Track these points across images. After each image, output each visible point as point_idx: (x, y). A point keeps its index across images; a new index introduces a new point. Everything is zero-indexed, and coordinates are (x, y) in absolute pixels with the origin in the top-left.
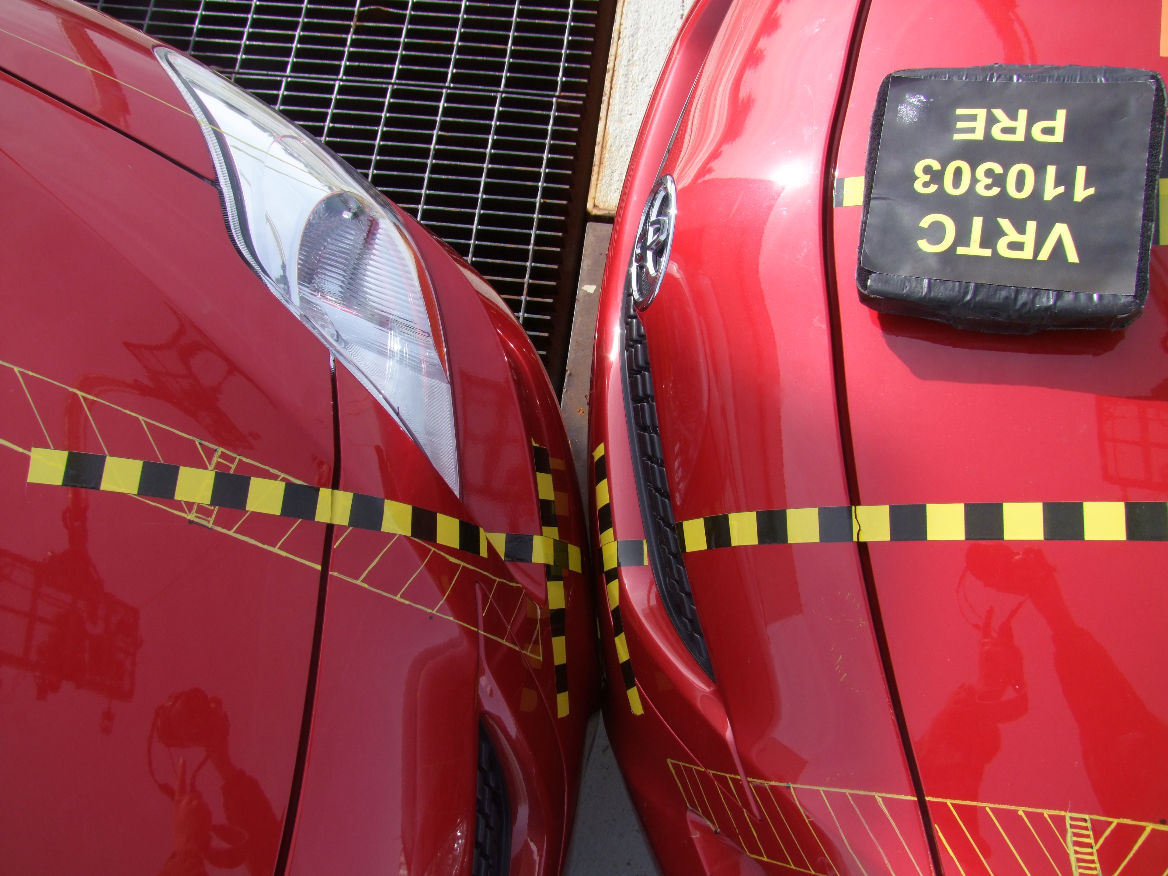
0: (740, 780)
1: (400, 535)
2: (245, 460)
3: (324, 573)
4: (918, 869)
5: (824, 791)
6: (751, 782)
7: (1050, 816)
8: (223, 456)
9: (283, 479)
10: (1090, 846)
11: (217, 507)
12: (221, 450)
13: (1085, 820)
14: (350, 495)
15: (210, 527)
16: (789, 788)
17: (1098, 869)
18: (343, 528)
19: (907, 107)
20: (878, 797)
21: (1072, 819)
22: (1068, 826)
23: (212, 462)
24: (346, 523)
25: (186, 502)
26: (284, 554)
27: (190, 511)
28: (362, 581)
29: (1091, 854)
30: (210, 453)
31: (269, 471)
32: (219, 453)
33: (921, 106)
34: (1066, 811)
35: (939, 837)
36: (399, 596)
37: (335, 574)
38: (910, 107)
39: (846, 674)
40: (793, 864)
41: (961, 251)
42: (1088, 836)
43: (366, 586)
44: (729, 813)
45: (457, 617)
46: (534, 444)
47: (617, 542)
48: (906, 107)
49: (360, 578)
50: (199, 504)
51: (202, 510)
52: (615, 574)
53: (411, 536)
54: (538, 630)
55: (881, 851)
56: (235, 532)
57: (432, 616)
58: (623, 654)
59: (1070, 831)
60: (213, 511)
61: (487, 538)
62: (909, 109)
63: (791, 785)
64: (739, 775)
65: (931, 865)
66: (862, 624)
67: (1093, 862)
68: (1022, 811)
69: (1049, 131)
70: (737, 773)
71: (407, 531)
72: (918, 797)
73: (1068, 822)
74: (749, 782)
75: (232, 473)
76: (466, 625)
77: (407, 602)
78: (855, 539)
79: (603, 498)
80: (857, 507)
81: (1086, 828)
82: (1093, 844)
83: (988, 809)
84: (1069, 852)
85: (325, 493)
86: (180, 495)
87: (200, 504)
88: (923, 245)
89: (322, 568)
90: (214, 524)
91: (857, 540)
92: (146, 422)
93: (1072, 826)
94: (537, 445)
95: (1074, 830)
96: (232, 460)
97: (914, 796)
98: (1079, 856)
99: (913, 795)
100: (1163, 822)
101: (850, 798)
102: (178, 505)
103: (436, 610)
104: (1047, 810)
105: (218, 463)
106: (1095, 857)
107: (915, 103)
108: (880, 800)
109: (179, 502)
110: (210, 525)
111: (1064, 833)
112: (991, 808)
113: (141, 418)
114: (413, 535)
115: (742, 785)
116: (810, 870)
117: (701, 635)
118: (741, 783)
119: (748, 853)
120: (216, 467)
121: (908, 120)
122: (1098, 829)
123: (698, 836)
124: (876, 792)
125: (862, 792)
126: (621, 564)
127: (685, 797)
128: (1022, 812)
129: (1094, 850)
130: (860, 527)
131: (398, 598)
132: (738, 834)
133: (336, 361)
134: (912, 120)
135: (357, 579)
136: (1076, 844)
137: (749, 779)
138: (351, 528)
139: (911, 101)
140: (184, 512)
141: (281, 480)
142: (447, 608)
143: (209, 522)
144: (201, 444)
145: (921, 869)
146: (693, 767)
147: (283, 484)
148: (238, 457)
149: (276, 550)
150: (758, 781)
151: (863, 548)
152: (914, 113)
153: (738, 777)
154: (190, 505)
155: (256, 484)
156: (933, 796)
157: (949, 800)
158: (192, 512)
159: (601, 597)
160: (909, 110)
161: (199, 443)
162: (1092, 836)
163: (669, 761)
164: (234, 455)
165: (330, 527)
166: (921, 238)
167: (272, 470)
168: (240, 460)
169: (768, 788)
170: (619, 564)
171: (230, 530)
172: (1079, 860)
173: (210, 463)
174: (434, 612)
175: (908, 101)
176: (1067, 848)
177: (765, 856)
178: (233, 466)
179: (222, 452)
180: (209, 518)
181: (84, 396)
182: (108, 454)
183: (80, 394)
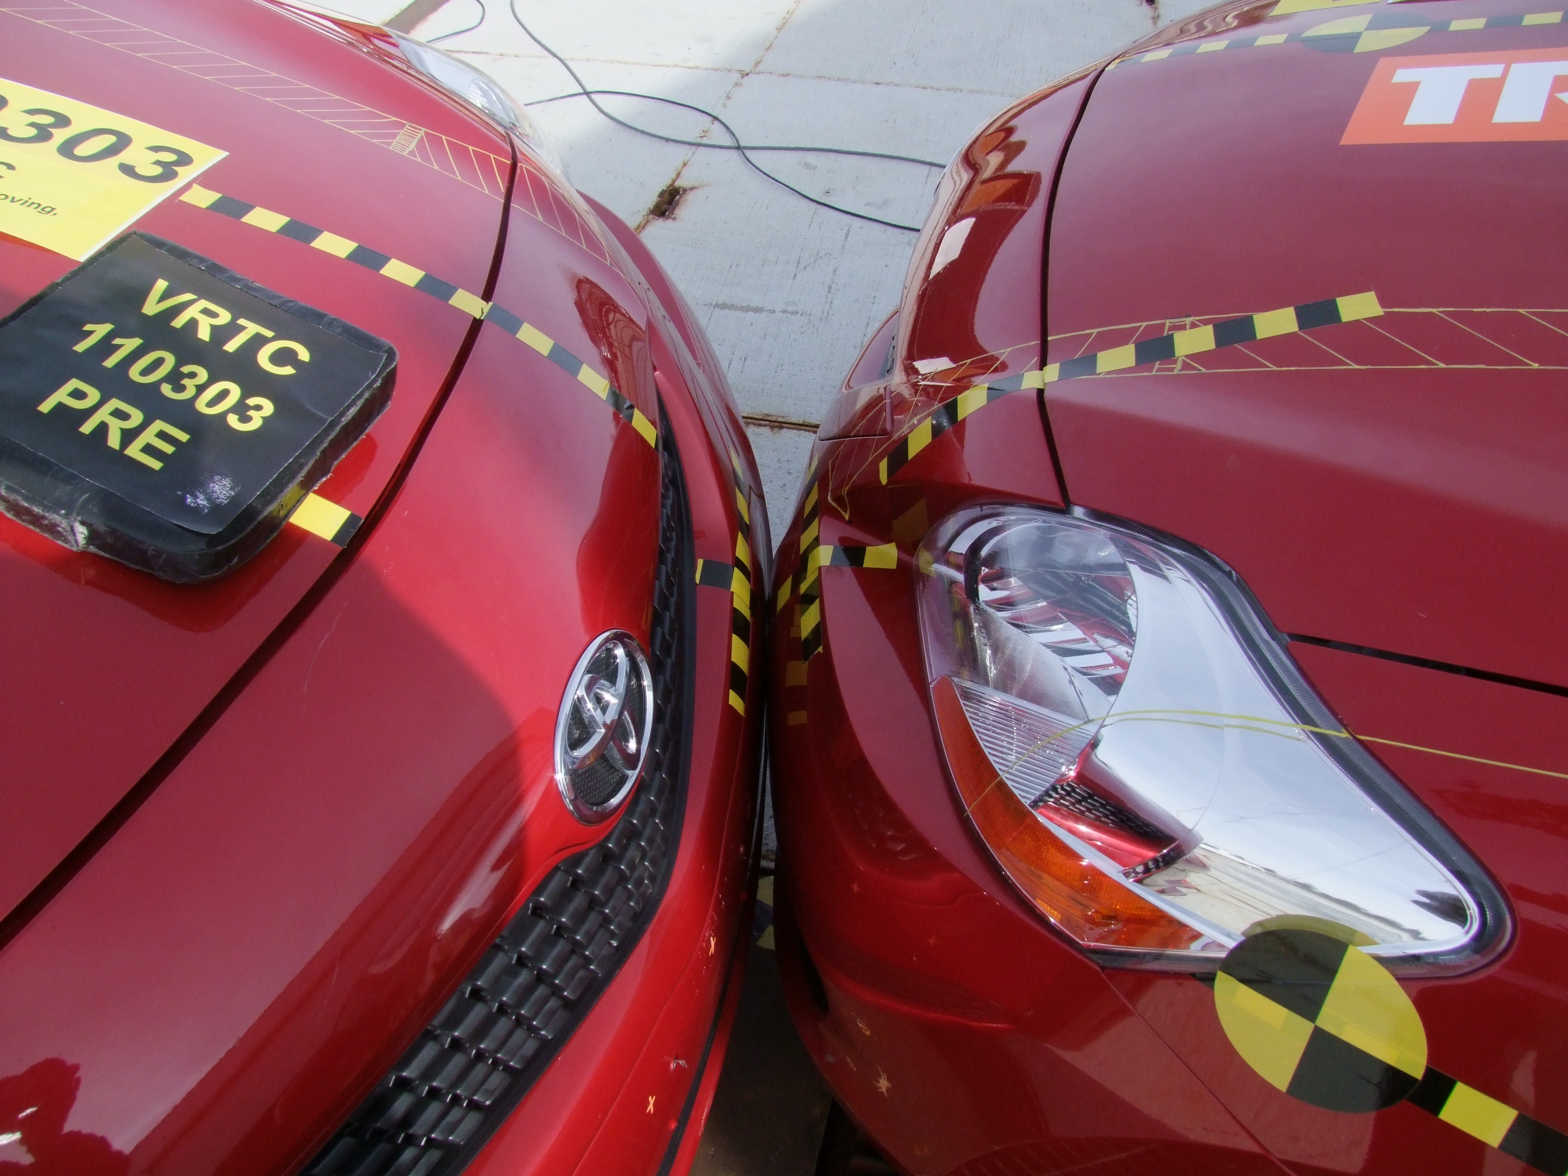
2: (1146, 374)
3: (1044, 337)
8: (1171, 370)
11: (1165, 335)
12: (1175, 373)
14: (1024, 389)
15: (1167, 320)
18: (1029, 371)
19: (216, 498)
24: (1026, 374)
25: (1199, 327)
26: (1089, 331)
27: (1192, 323)
28: (1006, 352)
30: (1186, 367)
31: (1118, 375)
32: (1175, 370)
33: (199, 491)
37: (1033, 342)
38: (213, 496)
41: (267, 333)
48: (218, 498)
51: (1180, 328)
56: (1140, 326)
60: (1169, 331)
62: (214, 494)
69: (78, 395)
75: (1157, 361)
85: (1051, 381)
87: (1183, 331)
88: (304, 355)
89: (1047, 339)
90: (1164, 324)
92: (1267, 367)
96: (1160, 370)
105: (1174, 364)
107: (202, 497)
109: (1206, 324)
113: (1275, 368)
120: (1176, 360)
121: (227, 482)
134: (221, 480)
135: (1010, 349)
138: (1020, 375)
139: (205, 503)
140: (1198, 320)
141: (1102, 373)
143: (1170, 323)
144: (1199, 370)
147: (1099, 372)
148: (1154, 373)
149: (1098, 330)
152: (213, 487)
154: (1194, 326)
155: (1129, 363)
158: (1189, 323)
160: (216, 492)
164: (1158, 374)
165: (1043, 366)
166: (301, 360)
167: (1115, 376)
168: (1151, 372)
171: (1146, 326)
173: (1183, 361)
175: (209, 504)
178: (1157, 366)
180: (1170, 325)
181: (1351, 366)
182: (1297, 333)
183: (1356, 367)
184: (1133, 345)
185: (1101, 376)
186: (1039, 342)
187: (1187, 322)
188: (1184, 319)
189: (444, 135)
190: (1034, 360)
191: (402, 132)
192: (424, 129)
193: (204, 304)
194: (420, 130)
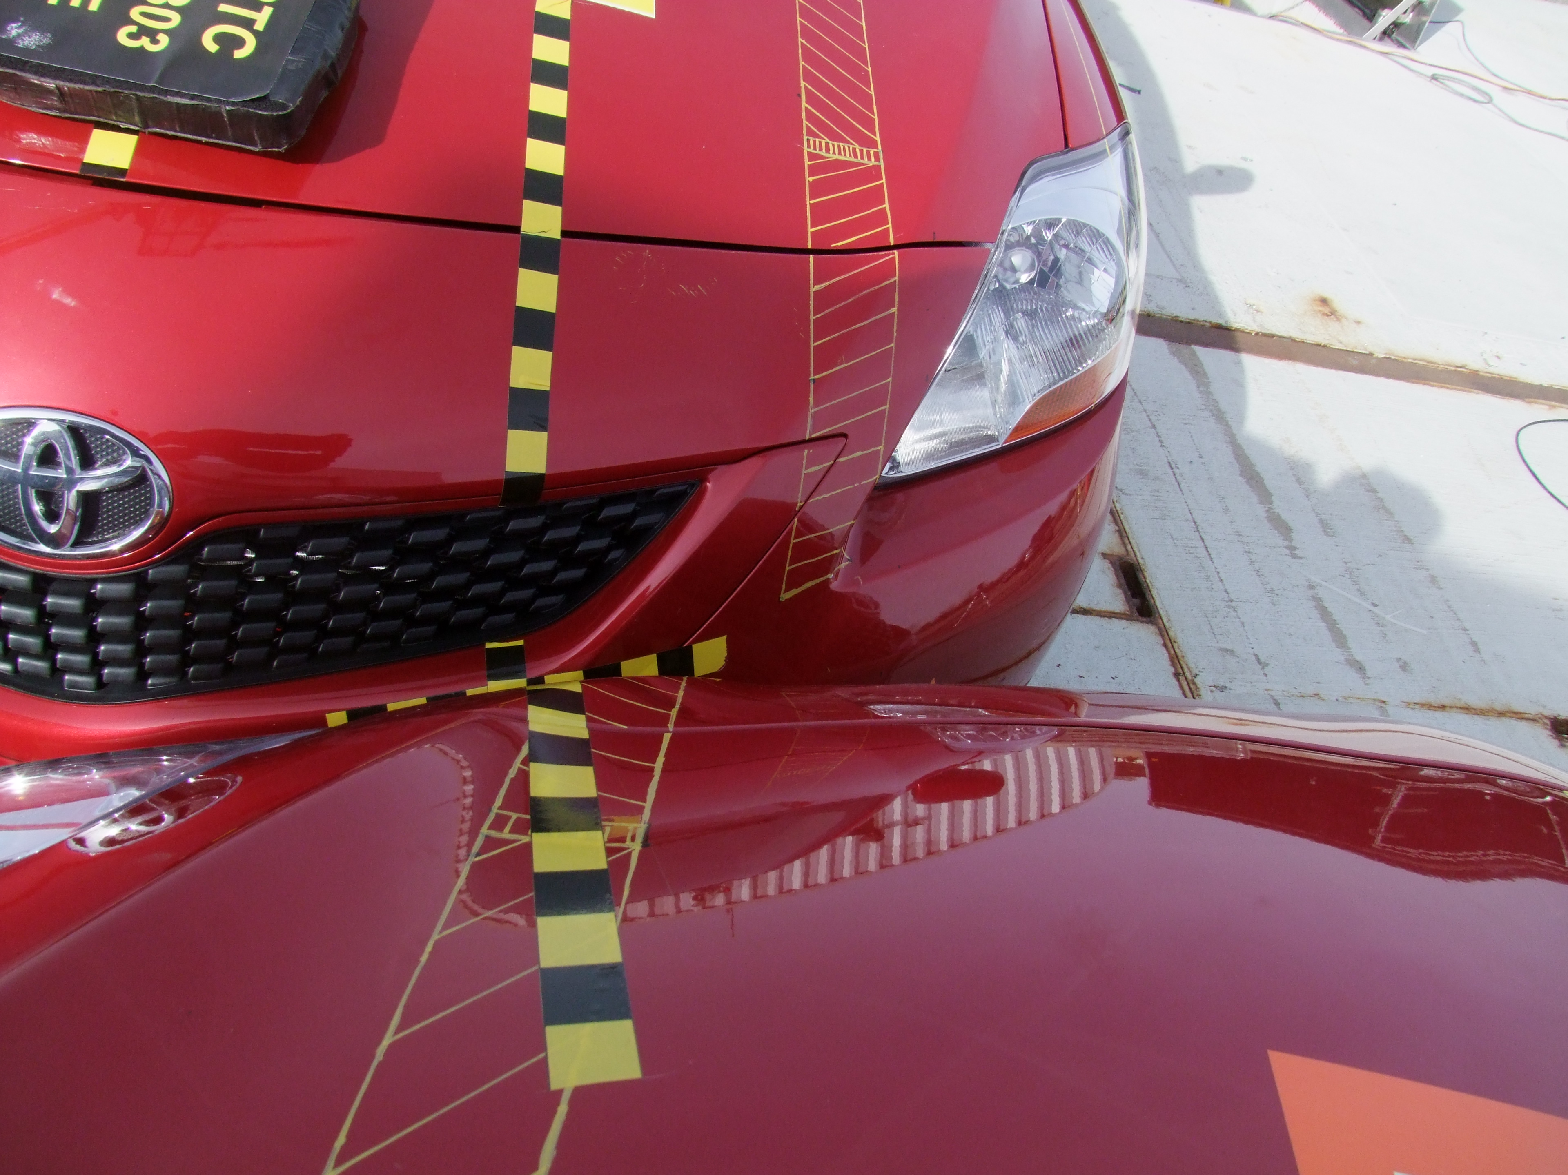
2: (498, 803)
7: (809, 161)
8: (497, 828)
9: (525, 766)
10: (827, 144)
12: (485, 832)
13: (808, 140)
16: (814, 381)
17: (843, 144)
20: (813, 289)
21: (809, 147)
22: (815, 152)
23: (512, 838)
25: (609, 856)
27: (624, 849)
29: (833, 145)
30: (495, 843)
32: (493, 832)
34: (803, 150)
35: (842, 245)
39: (699, 286)
50: (606, 842)
51: (616, 838)
59: (819, 152)
63: (812, 377)
65: (869, 255)
67: (839, 145)
68: (808, 179)
72: (809, 254)
73: (811, 151)
75: (529, 815)
78: (559, 237)
80: (522, 230)
81: (814, 141)
82: (825, 141)
83: (812, 203)
84: (835, 158)
86: (595, 864)
87: (606, 840)
88: (241, 54)
92: (446, 928)
93: (815, 149)
95: (817, 149)
96: (502, 817)
98: (837, 153)
99: (809, 258)
101: (818, 316)
102: (618, 863)
104: (805, 162)
105: (513, 832)
106: (836, 143)
108: (816, 288)
109: (611, 863)
110: (643, 825)
111: (821, 156)
112: (811, 200)
113: (435, 938)
120: (523, 833)
122: (813, 134)
124: (810, 289)
125: (811, 302)
128: (810, 179)
129: (830, 142)
130: (544, 231)
136: (827, 152)
140: (629, 854)
141: (529, 768)
144: (478, 855)
145: (872, 263)
148: (495, 811)
154: (612, 851)
156: (807, 242)
157: (808, 230)
158: (624, 846)
161: (475, 857)
162: (820, 140)
163: (782, 597)
164: (493, 815)
166: (232, 54)
168: (500, 809)
171: (641, 807)
172: (840, 154)
173: (516, 841)
176: (832, 158)
178: (514, 815)
179: (489, 829)
181: (394, 1031)
182: (534, 965)
183: (388, 1039)
184: (593, 796)
185: (514, 770)
187: (628, 843)
188: (639, 840)
189: (886, 182)
191: (857, 146)
192: (882, 164)
194: (877, 159)
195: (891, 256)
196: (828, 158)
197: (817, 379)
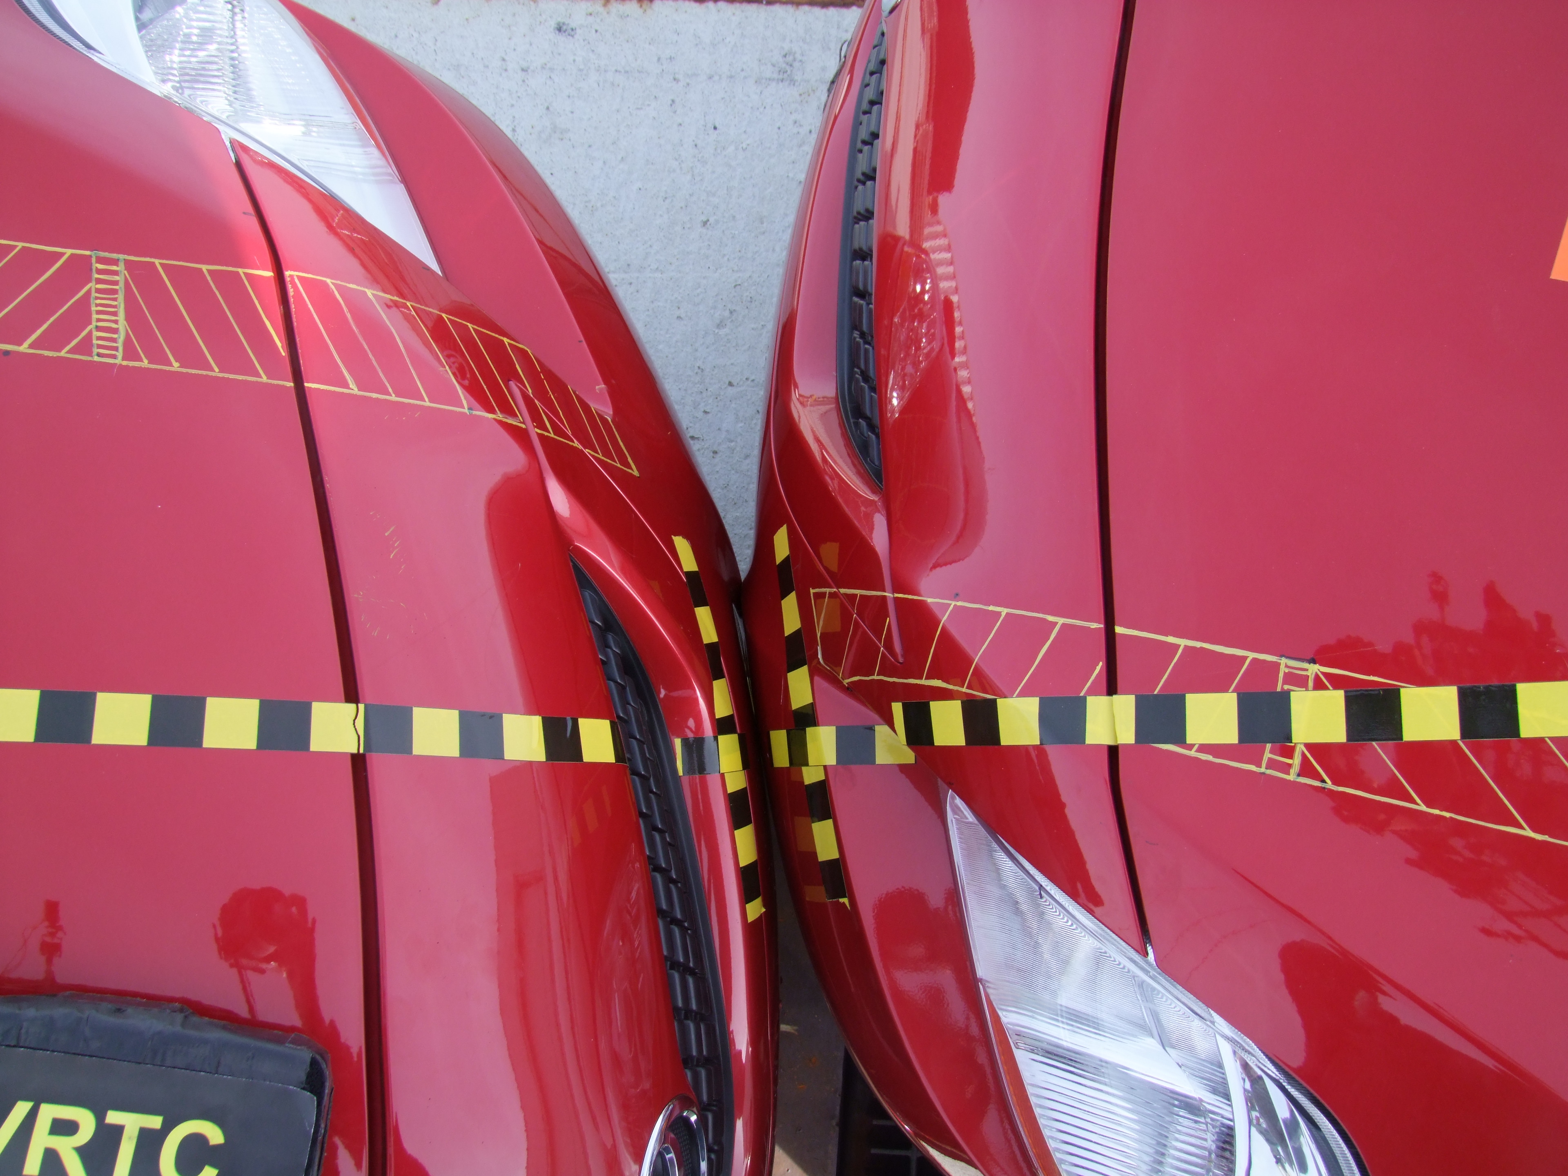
0: (535, 427)
1: (1012, 697)
2: (1253, 768)
3: (1110, 622)
4: (310, 306)
5: (423, 400)
6: (521, 423)
7: (141, 360)
8: (1287, 768)
9: (1190, 747)
10: (98, 329)
11: (1279, 689)
12: (1292, 777)
13: (99, 355)
14: (1090, 739)
15: (1283, 659)
16: (470, 409)
17: (94, 305)
18: (1092, 692)
20: (354, 389)
21: (114, 357)
22: (121, 349)
23: (1300, 757)
24: (1089, 699)
25: (1326, 688)
26: (1171, 639)
27: (1317, 678)
28: (1056, 623)
29: (98, 320)
30: (1306, 769)
31: (1214, 757)
32: (1292, 771)
34: (121, 365)
35: (281, 341)
36: (1003, 614)
37: (1094, 626)
39: (386, 534)
40: (469, 328)
41: (155, 1122)
42: (99, 338)
43: (1050, 618)
44: (552, 396)
45: (922, 603)
46: (845, 900)
47: (720, 772)
49: (1059, 627)
50: (1307, 690)
51: (1300, 681)
52: (723, 726)
53: (996, 699)
54: (818, 628)
55: (354, 327)
56: (1246, 658)
57: (956, 597)
58: (704, 616)
59: (120, 345)
60: (1284, 683)
61: (896, 734)
63: (466, 411)
64: (538, 434)
65: (294, 310)
66: (360, 594)
67: (98, 312)
68: (173, 367)
70: (540, 436)
71: (1002, 704)
72: (303, 386)
73: (120, 354)
74: (523, 423)
75: (1268, 745)
76: (910, 597)
77: (991, 608)
78: (362, 706)
79: (745, 838)
80: (355, 751)
81: (99, 346)
82: (94, 330)
83: (217, 370)
84: (125, 323)
85: (1127, 736)
86: (1336, 698)
87: (1304, 689)
88: (215, 1135)
89: (1114, 629)
90: (1278, 665)
91: (359, 705)
92: (1412, 801)
93: (116, 349)
94: (842, 900)
95: (115, 345)
96: (1272, 764)
97: (308, 387)
98: (114, 318)
99: (310, 388)
100: (7, 353)
101: (390, 390)
102: (1337, 682)
103: (952, 606)
104: (143, 367)
105: (1291, 757)
106: (95, 316)
108: (352, 385)
109: (1336, 687)
110: (1283, 661)
111: (128, 342)
112: (213, 371)
113: (1423, 808)
114: (995, 701)
115: (533, 421)
116: (447, 318)
117: (593, 623)
118: (535, 424)
119: (529, 351)
120: (1293, 749)
122: (85, 346)
123: (597, 387)
124: (356, 395)
125: (374, 395)
126: (712, 739)
127: (614, 430)
128: (174, 365)
129: (94, 324)
130: (354, 724)
131: (1004, 611)
132: (541, 372)
133: (1146, 954)
135: (1063, 625)
136: (115, 331)
137: (523, 426)
138: (1082, 694)
140: (1324, 674)
141: (1193, 745)
142: (936, 611)
143: (1287, 666)
144: (1323, 781)
145: (307, 305)
146: (600, 456)
147: (1189, 741)
148: (1263, 770)
149: (1183, 642)
150: (510, 421)
151: (352, 695)
153: (539, 431)
154: (1319, 685)
155: (1230, 735)
156: (283, 386)
157: (264, 382)
158: (1313, 676)
159: (739, 695)
161: (1326, 783)
162: (94, 338)
163: (636, 473)
164: (1269, 772)
165: (1112, 689)
166: (217, 1147)
167: (1209, 758)
168: (1259, 766)
169: (498, 412)
170: (716, 739)
171: (1254, 660)
172: (115, 314)
173: (1303, 755)
174: (953, 603)
176: (126, 327)
177: (506, 343)
178: (1267, 755)
179: (1288, 774)
180: (1287, 670)
181: (1522, 830)
182: (1458, 744)
183: (1529, 833)
184: (1235, 695)
185: (1193, 753)
186: (1102, 626)
187: (1309, 673)
188: (1305, 665)
189: (156, 258)
190: (1098, 668)
191: (92, 285)
192: (122, 257)
193: (49, 1112)
194: (115, 262)
195: (297, 281)
196: (127, 330)
197: (468, 406)
